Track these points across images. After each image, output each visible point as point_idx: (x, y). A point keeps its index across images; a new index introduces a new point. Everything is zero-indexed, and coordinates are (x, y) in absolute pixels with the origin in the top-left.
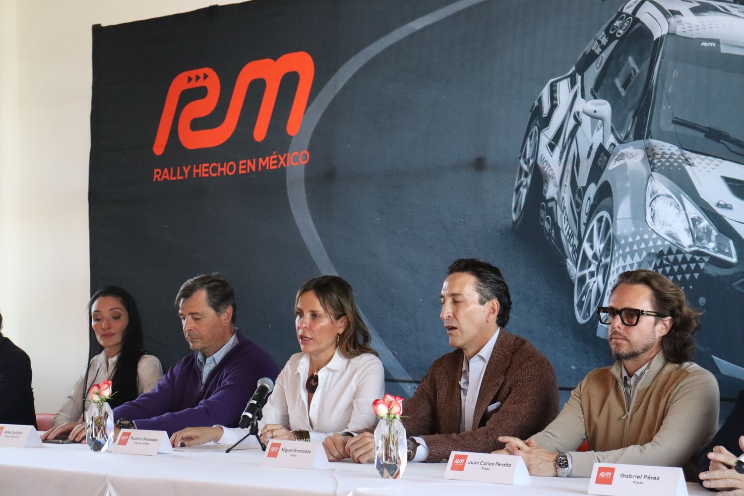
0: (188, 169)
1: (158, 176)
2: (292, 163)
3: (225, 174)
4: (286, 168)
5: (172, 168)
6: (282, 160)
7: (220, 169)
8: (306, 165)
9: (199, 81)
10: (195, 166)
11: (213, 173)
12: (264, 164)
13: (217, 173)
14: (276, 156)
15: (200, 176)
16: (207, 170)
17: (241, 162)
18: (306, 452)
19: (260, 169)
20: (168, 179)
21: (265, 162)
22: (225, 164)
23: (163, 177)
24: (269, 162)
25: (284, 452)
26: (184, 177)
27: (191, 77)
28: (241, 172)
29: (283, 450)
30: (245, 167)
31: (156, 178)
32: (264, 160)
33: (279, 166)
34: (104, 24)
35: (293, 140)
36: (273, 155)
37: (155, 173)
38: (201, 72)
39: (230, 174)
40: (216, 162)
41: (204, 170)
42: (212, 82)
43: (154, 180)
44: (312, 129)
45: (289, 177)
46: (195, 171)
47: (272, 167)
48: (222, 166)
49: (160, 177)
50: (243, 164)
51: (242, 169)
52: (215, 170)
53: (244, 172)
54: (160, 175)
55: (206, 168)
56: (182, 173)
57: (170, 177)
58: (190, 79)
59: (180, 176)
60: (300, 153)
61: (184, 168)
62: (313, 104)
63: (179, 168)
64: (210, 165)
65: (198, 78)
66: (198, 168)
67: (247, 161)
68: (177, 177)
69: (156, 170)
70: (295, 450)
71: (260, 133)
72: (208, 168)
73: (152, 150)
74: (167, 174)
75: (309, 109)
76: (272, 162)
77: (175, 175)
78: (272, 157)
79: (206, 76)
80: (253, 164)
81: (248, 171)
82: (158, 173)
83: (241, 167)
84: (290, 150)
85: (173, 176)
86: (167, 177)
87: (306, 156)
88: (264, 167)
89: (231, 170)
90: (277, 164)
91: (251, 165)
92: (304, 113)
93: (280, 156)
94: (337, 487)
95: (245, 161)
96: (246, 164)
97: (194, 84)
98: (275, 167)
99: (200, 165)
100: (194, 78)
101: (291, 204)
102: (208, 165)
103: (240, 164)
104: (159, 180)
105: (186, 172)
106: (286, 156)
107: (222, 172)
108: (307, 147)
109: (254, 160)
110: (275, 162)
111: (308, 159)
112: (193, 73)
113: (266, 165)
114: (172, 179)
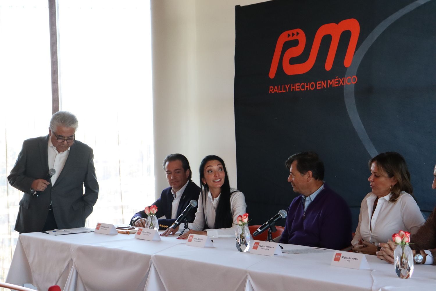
0: (288, 86)
1: (272, 90)
2: (347, 83)
3: (309, 89)
4: (344, 86)
5: (279, 86)
6: (341, 81)
7: (306, 87)
8: (355, 84)
9: (294, 36)
10: (292, 85)
11: (302, 89)
12: (331, 84)
13: (305, 88)
14: (338, 79)
15: (295, 90)
16: (299, 87)
17: (318, 83)
18: (356, 259)
19: (329, 87)
20: (277, 92)
21: (332, 82)
22: (309, 83)
23: (275, 91)
24: (334, 83)
25: (343, 259)
26: (286, 91)
27: (290, 34)
28: (318, 88)
29: (342, 257)
30: (320, 85)
31: (271, 91)
32: (331, 82)
33: (340, 85)
34: (242, 5)
35: (348, 70)
36: (336, 79)
37: (270, 89)
38: (295, 31)
39: (312, 89)
40: (303, 83)
41: (297, 87)
42: (301, 37)
43: (270, 92)
44: (359, 64)
45: (345, 92)
46: (292, 88)
47: (335, 86)
48: (307, 85)
49: (273, 91)
50: (319, 84)
51: (319, 87)
52: (303, 87)
53: (320, 88)
54: (273, 90)
55: (298, 86)
56: (285, 89)
57: (278, 91)
58: (289, 35)
59: (284, 90)
60: (352, 77)
61: (286, 85)
62: (359, 49)
63: (283, 86)
64: (301, 84)
65: (293, 34)
66: (293, 86)
67: (321, 82)
68: (282, 91)
69: (270, 87)
70: (350, 258)
71: (328, 66)
72: (299, 86)
73: (268, 76)
74: (277, 89)
75: (357, 52)
76: (335, 83)
77: (281, 90)
78: (335, 80)
79: (298, 34)
80: (325, 84)
81: (322, 88)
82: (271, 89)
83: (318, 85)
84: (345, 76)
85: (280, 91)
86: (277, 91)
87: (355, 79)
88: (331, 86)
89: (312, 87)
90: (339, 84)
91: (324, 85)
92: (354, 54)
93: (340, 79)
94: (372, 284)
95: (320, 82)
96: (321, 84)
97: (291, 38)
98: (337, 85)
99: (295, 84)
100: (291, 34)
101: (347, 107)
102: (299, 84)
103: (317, 84)
104: (272, 92)
105: (287, 88)
106: (344, 79)
107: (307, 88)
108: (356, 74)
109: (325, 81)
110: (338, 82)
111: (356, 81)
112: (290, 32)
113: (332, 84)
114: (279, 92)
